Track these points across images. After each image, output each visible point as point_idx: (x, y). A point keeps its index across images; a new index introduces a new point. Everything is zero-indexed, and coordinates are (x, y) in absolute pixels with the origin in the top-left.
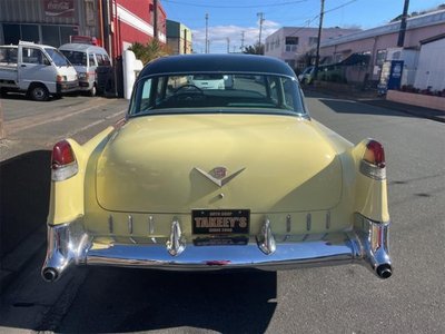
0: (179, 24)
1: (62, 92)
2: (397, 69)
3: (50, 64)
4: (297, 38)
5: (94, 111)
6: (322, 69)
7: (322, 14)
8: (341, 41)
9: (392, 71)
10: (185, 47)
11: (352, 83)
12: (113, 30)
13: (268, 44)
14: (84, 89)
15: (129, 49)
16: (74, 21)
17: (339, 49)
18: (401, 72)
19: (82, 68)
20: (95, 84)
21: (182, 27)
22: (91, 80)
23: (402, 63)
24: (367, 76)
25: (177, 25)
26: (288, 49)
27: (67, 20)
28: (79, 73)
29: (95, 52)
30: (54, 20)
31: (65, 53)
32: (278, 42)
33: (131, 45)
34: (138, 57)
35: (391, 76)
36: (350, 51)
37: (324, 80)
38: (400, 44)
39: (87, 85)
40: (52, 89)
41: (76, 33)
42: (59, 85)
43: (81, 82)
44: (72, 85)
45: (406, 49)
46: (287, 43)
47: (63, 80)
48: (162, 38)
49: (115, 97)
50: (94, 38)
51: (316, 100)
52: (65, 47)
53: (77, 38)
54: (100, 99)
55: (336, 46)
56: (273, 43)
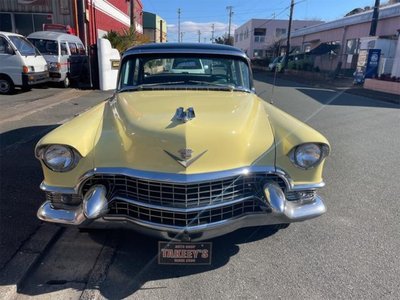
0: (155, 16)
1: (29, 83)
2: (374, 58)
3: (14, 53)
4: (265, 30)
5: (63, 106)
6: (292, 58)
7: (292, 6)
8: (309, 31)
9: (369, 59)
10: (161, 37)
11: (325, 72)
12: (88, 19)
13: (237, 36)
14: (56, 80)
15: (105, 37)
16: (47, 9)
17: (307, 39)
18: (378, 61)
19: (52, 58)
20: (68, 75)
21: (158, 19)
22: (64, 71)
23: (378, 52)
24: (340, 64)
25: (153, 17)
26: (256, 40)
27: (40, 8)
28: (49, 64)
29: (67, 40)
30: (27, 9)
31: (35, 41)
32: (247, 34)
33: (106, 33)
34: (114, 45)
35: (368, 64)
36: (318, 40)
37: (294, 68)
38: (373, 33)
39: (59, 75)
40: (18, 81)
41: (50, 21)
42: (25, 77)
43: (52, 72)
44: (41, 76)
45: (381, 37)
46: (256, 34)
47: (29, 70)
48: (139, 28)
49: (89, 88)
50: (69, 27)
51: (293, 89)
52: (35, 35)
53: (50, 27)
54: (74, 90)
55: (304, 36)
56: (241, 35)
